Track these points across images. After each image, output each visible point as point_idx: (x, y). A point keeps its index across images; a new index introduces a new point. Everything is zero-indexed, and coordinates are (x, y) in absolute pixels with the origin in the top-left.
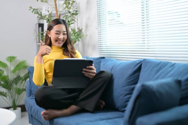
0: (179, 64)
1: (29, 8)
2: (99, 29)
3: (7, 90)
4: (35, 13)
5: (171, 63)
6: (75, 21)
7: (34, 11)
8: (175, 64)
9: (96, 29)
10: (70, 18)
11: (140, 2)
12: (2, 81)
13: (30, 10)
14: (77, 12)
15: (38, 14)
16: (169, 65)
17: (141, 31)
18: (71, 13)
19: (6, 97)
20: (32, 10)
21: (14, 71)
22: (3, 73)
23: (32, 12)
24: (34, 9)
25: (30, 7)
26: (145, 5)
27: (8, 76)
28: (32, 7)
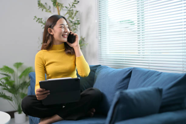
0: (165, 73)
1: (34, 18)
2: (99, 38)
3: (13, 95)
4: (39, 22)
5: (158, 72)
6: (77, 30)
7: (39, 21)
8: (161, 73)
9: (97, 38)
10: (72, 27)
11: (136, 13)
12: (9, 86)
13: (35, 20)
14: (79, 22)
15: (43, 23)
16: (156, 74)
17: (137, 41)
18: (73, 23)
19: (12, 101)
20: (37, 19)
21: (20, 77)
22: (10, 78)
23: (37, 21)
24: (39, 19)
25: (35, 16)
26: (141, 17)
27: (14, 81)
28: (37, 17)
